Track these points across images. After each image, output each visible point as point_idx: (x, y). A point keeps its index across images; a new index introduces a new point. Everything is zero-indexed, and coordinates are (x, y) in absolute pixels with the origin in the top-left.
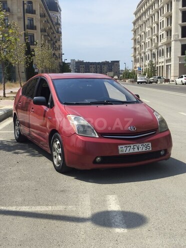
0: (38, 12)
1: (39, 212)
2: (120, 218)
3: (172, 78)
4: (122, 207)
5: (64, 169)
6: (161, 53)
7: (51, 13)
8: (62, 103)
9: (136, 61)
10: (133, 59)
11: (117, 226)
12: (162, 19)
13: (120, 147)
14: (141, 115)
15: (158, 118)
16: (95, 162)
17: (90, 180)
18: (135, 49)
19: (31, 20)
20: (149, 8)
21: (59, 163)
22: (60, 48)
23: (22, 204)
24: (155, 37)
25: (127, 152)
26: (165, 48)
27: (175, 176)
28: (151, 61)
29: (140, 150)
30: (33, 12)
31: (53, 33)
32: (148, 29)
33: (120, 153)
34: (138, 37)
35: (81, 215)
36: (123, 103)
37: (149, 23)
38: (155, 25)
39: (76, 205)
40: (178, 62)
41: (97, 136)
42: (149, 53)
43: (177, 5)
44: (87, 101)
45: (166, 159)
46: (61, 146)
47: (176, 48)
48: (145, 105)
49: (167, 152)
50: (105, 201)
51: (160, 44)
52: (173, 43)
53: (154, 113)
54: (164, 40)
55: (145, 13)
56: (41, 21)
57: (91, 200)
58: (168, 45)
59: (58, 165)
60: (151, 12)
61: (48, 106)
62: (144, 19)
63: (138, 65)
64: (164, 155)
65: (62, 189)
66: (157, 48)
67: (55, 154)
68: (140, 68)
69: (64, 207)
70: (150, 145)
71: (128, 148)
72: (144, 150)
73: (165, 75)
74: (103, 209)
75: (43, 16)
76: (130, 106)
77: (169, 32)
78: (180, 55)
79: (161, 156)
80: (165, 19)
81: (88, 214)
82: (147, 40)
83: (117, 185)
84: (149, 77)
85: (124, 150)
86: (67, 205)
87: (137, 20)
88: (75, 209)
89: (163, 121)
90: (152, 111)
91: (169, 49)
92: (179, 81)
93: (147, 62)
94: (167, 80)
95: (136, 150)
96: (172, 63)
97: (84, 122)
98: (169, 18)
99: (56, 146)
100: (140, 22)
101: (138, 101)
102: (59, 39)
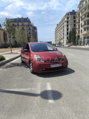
0: (31, 30)
1: (21, 91)
2: (51, 94)
3: (65, 45)
4: (52, 88)
5: (33, 73)
6: (62, 39)
7: (35, 30)
8: (32, 51)
9: (56, 41)
10: (55, 41)
11: (50, 99)
12: (62, 31)
13: (51, 65)
14: (58, 54)
15: (63, 55)
16: (43, 70)
17: (42, 76)
18: (55, 38)
19: (30, 32)
20: (59, 28)
21: (32, 70)
22: (37, 39)
23: (16, 88)
24: (60, 35)
25: (54, 67)
26: (63, 38)
27: (69, 74)
28: (59, 41)
29: (58, 66)
30: (30, 30)
31: (35, 35)
32: (58, 33)
33: (51, 67)
34: (56, 35)
35: (36, 93)
36: (52, 51)
37: (59, 32)
38: (60, 32)
39: (35, 88)
40: (66, 41)
41: (44, 62)
42: (59, 39)
43: (66, 27)
44: (41, 50)
45: (66, 69)
46: (32, 65)
47: (65, 38)
48: (59, 51)
49: (67, 66)
50: (46, 85)
51: (61, 37)
52: (65, 37)
53: (62, 54)
54: (63, 36)
55: (58, 29)
56: (32, 32)
57: (41, 85)
58: (64, 37)
59: (31, 71)
60: (59, 29)
61: (29, 52)
62: (57, 31)
63: (56, 42)
64: (66, 67)
65: (32, 80)
66: (61, 38)
67: (31, 67)
68: (57, 43)
69: (31, 89)
70: (61, 64)
71: (54, 66)
72: (59, 66)
73: (63, 45)
74: (45, 90)
75: (33, 31)
76: (54, 52)
77: (64, 34)
78: (66, 39)
79: (65, 68)
80: (63, 31)
81: (39, 92)
82: (58, 36)
83: (51, 78)
84: (59, 45)
85: (52, 66)
86: (32, 88)
87: (56, 31)
88: (34, 90)
89: (65, 56)
90: (61, 53)
91: (64, 38)
92: (66, 46)
93: (58, 42)
94: (63, 46)
95: (57, 66)
96: (65, 41)
97: (39, 57)
98: (64, 30)
99: (31, 65)
100: (57, 32)
101: (57, 50)
102: (37, 36)
